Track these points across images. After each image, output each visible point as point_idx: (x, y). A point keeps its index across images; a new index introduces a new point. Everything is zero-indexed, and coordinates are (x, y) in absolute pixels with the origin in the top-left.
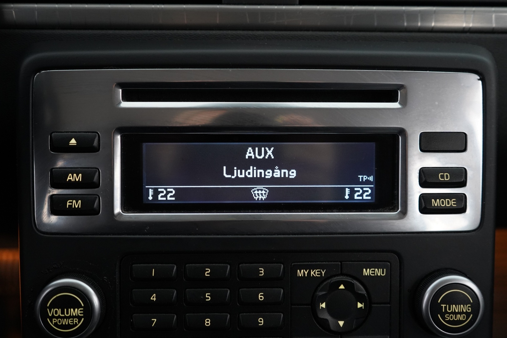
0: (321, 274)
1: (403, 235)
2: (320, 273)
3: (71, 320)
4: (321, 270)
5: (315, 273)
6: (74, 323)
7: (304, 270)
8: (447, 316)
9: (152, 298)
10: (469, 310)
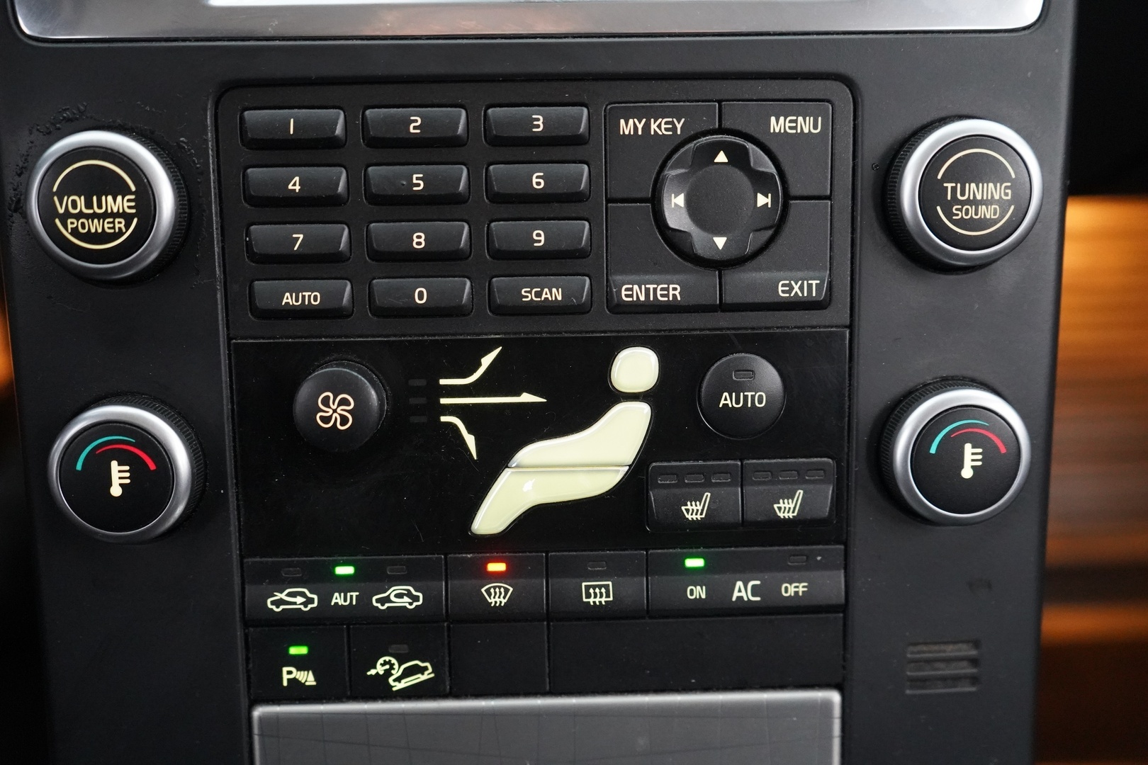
0: (675, 128)
1: (861, 36)
2: (670, 126)
3: (108, 223)
4: (675, 120)
5: (659, 127)
6: (117, 230)
7: (636, 120)
8: (957, 210)
9: (293, 186)
10: (1006, 194)
